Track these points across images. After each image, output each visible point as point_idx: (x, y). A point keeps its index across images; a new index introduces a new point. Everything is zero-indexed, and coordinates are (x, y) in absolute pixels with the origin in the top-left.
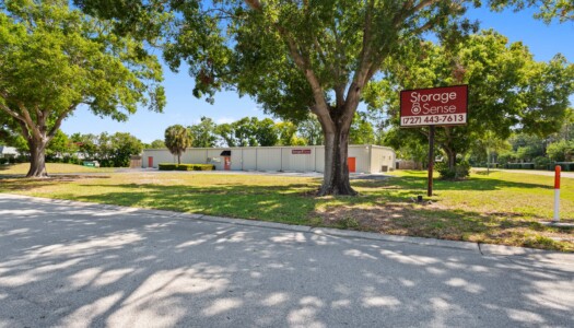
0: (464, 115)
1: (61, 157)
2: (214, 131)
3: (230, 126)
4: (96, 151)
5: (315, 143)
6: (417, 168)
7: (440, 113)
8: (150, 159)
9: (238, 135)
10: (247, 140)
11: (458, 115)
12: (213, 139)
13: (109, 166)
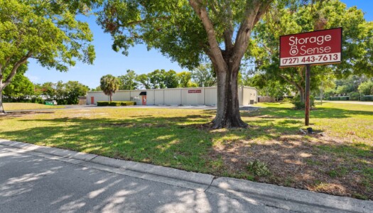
0: (339, 54)
1: (30, 98)
2: (136, 79)
3: (146, 76)
4: (55, 94)
5: (203, 86)
6: (272, 101)
7: (316, 53)
8: (92, 98)
9: (152, 81)
10: (158, 85)
11: (332, 54)
12: (135, 84)
13: (64, 104)
